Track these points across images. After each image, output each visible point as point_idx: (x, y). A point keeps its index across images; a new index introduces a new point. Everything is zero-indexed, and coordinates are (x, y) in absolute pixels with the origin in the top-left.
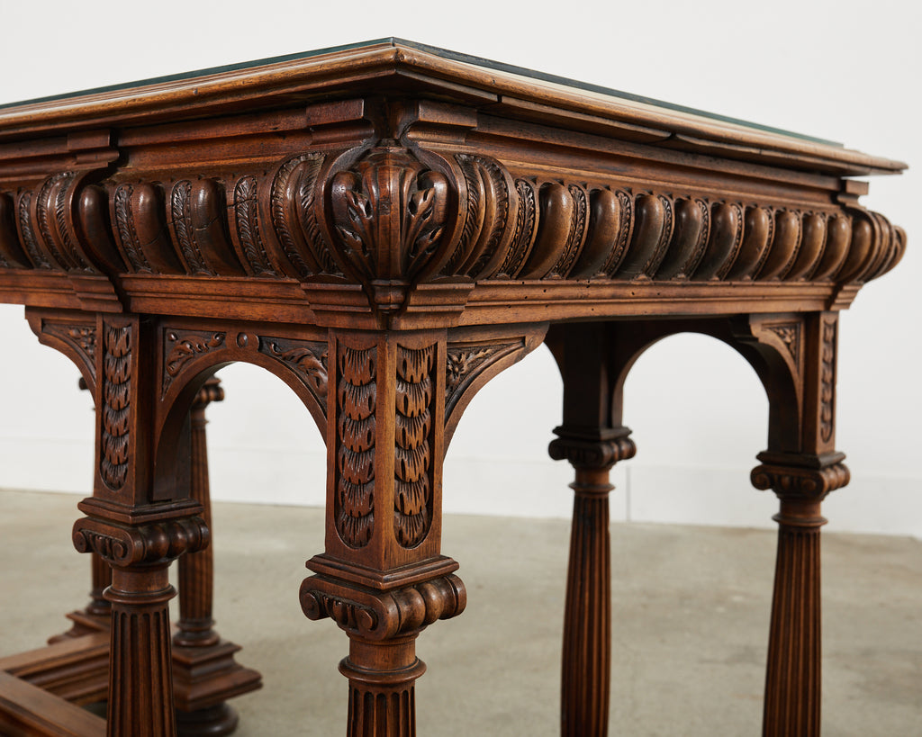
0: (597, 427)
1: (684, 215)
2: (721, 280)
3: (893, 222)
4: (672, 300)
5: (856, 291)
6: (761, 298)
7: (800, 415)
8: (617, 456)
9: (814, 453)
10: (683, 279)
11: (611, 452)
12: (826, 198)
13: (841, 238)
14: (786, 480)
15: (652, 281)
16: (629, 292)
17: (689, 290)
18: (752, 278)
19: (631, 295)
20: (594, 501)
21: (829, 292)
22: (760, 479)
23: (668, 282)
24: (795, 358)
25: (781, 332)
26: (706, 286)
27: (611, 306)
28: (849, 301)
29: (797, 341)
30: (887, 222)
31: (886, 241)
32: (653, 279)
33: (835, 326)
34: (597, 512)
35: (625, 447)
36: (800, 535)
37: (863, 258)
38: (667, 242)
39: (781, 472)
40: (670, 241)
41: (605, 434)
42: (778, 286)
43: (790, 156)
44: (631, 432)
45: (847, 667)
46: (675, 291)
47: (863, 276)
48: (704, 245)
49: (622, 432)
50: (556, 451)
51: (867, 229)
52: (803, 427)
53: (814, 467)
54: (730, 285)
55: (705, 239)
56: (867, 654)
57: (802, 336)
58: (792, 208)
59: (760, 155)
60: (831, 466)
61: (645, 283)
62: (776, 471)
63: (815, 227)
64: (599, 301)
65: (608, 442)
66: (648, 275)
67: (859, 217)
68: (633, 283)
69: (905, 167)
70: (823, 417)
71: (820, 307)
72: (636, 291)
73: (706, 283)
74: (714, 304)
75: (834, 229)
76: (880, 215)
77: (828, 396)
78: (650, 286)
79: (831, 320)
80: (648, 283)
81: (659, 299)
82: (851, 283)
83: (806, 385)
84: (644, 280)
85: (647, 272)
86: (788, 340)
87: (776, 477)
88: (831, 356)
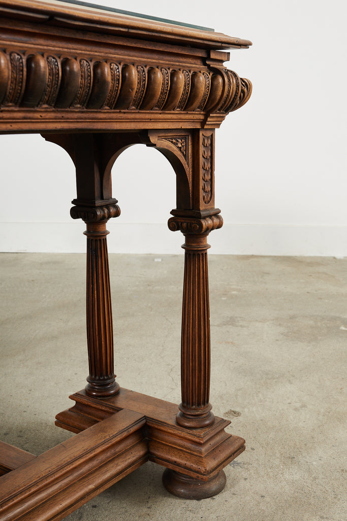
0: (94, 199)
1: (68, 69)
2: (111, 109)
3: (240, 76)
4: (75, 120)
5: (223, 118)
6: (149, 120)
7: (191, 188)
8: (107, 216)
9: (199, 210)
10: (80, 108)
11: (102, 213)
12: (199, 62)
13: (199, 85)
14: (185, 225)
15: (54, 109)
16: (37, 115)
17: (87, 115)
18: (137, 108)
19: (40, 117)
20: (96, 240)
21: (202, 117)
22: (173, 225)
23: (68, 109)
24: (185, 156)
25: (174, 141)
26: (100, 112)
27: (26, 124)
28: (219, 123)
29: (187, 146)
30: (235, 75)
31: (234, 86)
32: (54, 107)
33: (212, 138)
34: (99, 247)
35: (112, 210)
36: (194, 255)
37: (218, 97)
38: (57, 84)
39: (182, 221)
40: (59, 84)
41: (98, 203)
42: (160, 114)
43: (154, 34)
44: (117, 202)
45: (280, 325)
46: (76, 115)
47: (222, 107)
48: (90, 87)
49: (111, 201)
50: (75, 214)
51: (220, 80)
52: (193, 195)
53: (198, 217)
54: (120, 112)
55: (90, 84)
56: (292, 318)
57: (190, 143)
58: (164, 66)
59: (128, 32)
60: (210, 216)
61: (48, 110)
62: (180, 220)
63: (178, 78)
64: (14, 121)
65: (101, 207)
66: (49, 105)
67: (217, 72)
68: (38, 109)
69: (250, 44)
70: (204, 189)
71: (198, 126)
72: (44, 115)
73: (99, 110)
74: (111, 123)
75: (196, 80)
76: (231, 72)
77: (208, 177)
78: (53, 111)
79: (209, 134)
80: (51, 110)
81: (67, 120)
82: (214, 112)
83: (193, 171)
84: (47, 108)
85: (47, 103)
86: (180, 146)
87: (180, 223)
88: (210, 154)
